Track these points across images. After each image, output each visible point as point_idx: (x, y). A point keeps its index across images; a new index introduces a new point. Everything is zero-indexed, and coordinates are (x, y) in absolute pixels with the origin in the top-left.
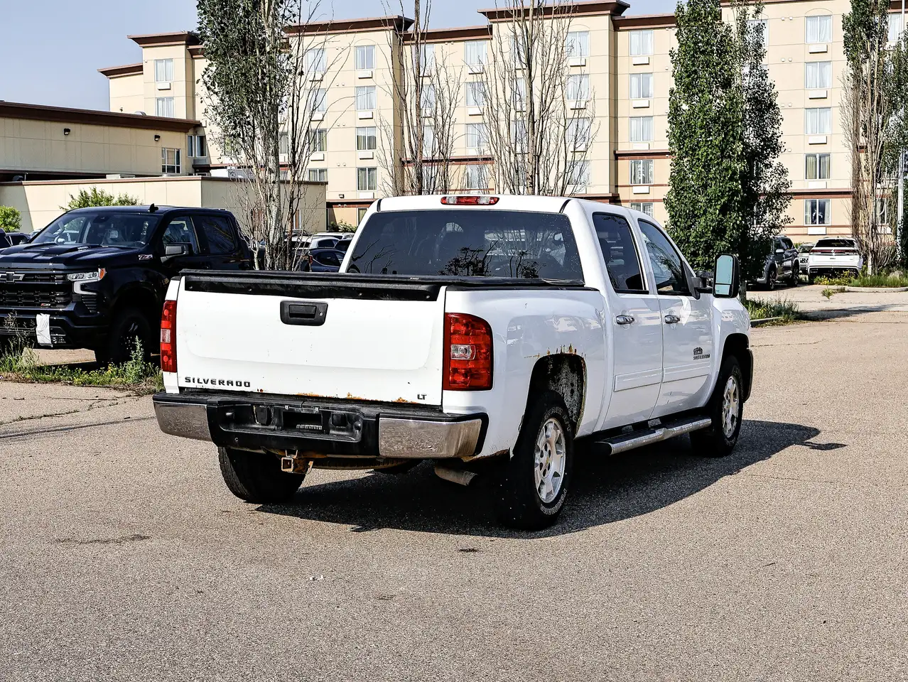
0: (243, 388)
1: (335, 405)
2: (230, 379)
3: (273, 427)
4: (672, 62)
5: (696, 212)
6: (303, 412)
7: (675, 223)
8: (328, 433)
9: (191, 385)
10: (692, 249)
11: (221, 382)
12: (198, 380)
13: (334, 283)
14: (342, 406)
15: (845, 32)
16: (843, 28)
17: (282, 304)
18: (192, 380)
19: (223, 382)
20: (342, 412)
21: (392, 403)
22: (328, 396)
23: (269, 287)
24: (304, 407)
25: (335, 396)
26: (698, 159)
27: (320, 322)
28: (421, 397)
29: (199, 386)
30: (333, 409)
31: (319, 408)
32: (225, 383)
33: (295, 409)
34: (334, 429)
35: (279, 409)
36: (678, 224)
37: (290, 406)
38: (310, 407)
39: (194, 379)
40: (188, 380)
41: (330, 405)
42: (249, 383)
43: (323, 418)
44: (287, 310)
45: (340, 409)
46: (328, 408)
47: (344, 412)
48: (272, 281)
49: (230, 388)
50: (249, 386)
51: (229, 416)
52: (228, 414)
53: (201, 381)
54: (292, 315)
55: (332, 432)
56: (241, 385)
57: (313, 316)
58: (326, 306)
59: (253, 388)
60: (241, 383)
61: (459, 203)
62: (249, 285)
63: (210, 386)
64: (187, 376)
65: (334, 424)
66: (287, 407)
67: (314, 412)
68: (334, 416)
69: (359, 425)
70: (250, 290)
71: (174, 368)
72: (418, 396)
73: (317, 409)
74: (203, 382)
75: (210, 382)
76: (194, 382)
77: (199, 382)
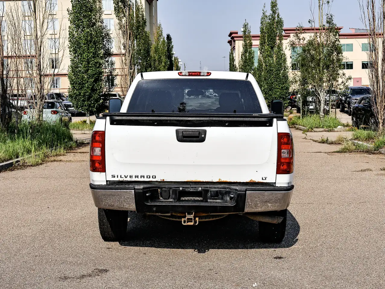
0: (151, 179)
1: (211, 186)
2: (143, 175)
3: (171, 200)
4: (68, 14)
5: (83, 82)
6: (191, 190)
7: (74, 87)
8: (207, 202)
9: (116, 179)
10: (83, 98)
11: (136, 177)
13: (211, 118)
14: (216, 186)
15: (114, 5)
16: (114, 3)
17: (177, 131)
18: (116, 176)
19: (138, 176)
20: (216, 189)
21: (246, 182)
22: (207, 181)
23: (169, 121)
24: (192, 188)
25: (212, 181)
26: (84, 58)
27: (202, 140)
28: (264, 179)
29: (121, 179)
30: (210, 188)
31: (202, 188)
32: (139, 177)
33: (186, 189)
34: (210, 199)
35: (176, 190)
36: (76, 87)
37: (183, 188)
38: (195, 188)
40: (113, 176)
41: (208, 186)
42: (155, 176)
43: (203, 194)
44: (181, 134)
45: (215, 188)
46: (207, 188)
47: (217, 189)
48: (172, 118)
49: (142, 179)
50: (155, 178)
51: (148, 196)
52: (147, 195)
54: (184, 137)
55: (209, 200)
56: (150, 178)
57: (198, 137)
58: (205, 132)
59: (158, 179)
60: (150, 176)
62: (156, 121)
63: (128, 179)
64: (113, 174)
65: (211, 196)
66: (181, 189)
67: (198, 190)
68: (211, 191)
69: (232, 196)
70: (156, 124)
71: (103, 170)
72: (262, 178)
73: (200, 189)
74: (124, 177)
75: (129, 177)
76: (118, 177)
77: (121, 177)
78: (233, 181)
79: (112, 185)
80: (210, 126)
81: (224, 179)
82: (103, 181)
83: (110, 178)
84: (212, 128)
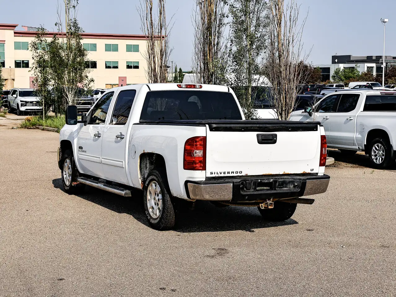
0: (239, 174)
2: (233, 171)
3: (253, 190)
6: (266, 182)
8: (275, 190)
9: (213, 175)
11: (228, 173)
12: (217, 173)
14: (282, 177)
17: (258, 135)
18: (214, 173)
21: (301, 174)
22: (276, 174)
23: (252, 128)
24: (266, 179)
25: (279, 173)
27: (274, 142)
28: (312, 170)
29: (217, 175)
30: (279, 179)
32: (230, 173)
33: (263, 181)
34: (278, 188)
35: (256, 182)
37: (261, 180)
38: (269, 179)
39: (215, 173)
40: (212, 173)
41: (277, 178)
43: (271, 185)
44: (260, 138)
45: (281, 179)
47: (283, 180)
48: (255, 125)
49: (232, 175)
53: (219, 173)
54: (263, 140)
57: (271, 140)
58: (276, 135)
59: (243, 174)
60: (238, 172)
61: (187, 88)
62: (243, 128)
63: (222, 175)
64: (211, 171)
65: (279, 185)
66: (259, 181)
67: (271, 181)
68: (279, 182)
69: (296, 184)
70: (243, 130)
71: (204, 168)
72: (311, 170)
73: (272, 180)
74: (220, 174)
75: (223, 173)
76: (215, 174)
77: (217, 174)
78: (292, 173)
79: (210, 180)
80: (279, 131)
81: (287, 172)
82: (203, 178)
83: (209, 175)
84: (280, 132)
